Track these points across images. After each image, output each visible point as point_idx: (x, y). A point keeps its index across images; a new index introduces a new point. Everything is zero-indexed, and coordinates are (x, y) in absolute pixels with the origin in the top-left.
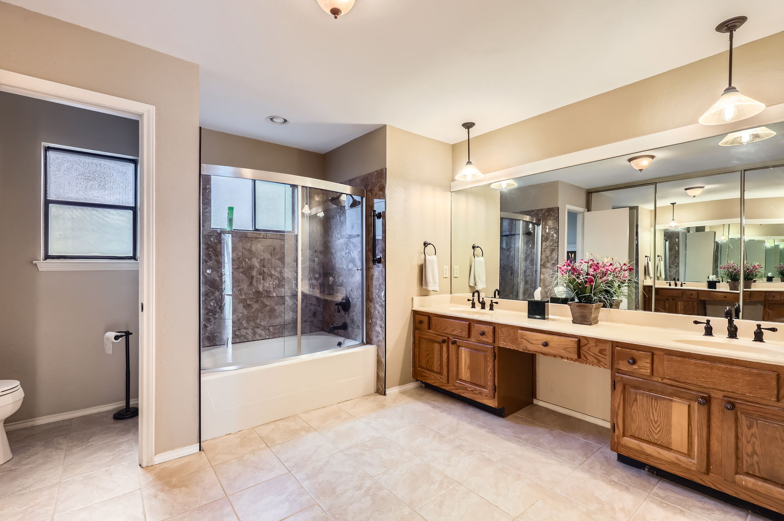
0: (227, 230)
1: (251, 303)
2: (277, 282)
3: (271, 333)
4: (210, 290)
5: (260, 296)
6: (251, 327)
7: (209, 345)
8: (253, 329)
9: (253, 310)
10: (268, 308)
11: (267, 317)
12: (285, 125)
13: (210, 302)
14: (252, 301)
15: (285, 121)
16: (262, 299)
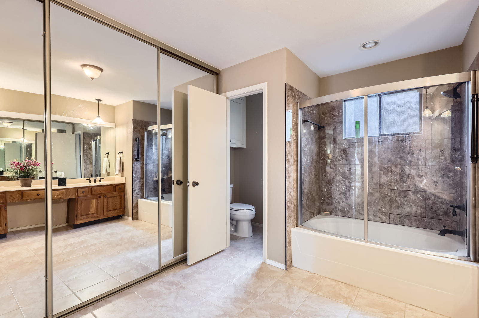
0: (356, 138)
1: (373, 192)
2: (398, 177)
3: (391, 220)
4: (342, 179)
5: (381, 187)
6: (373, 210)
7: (341, 215)
8: (374, 212)
9: (374, 198)
10: (388, 198)
11: (387, 205)
12: (378, 46)
13: (342, 187)
14: (374, 190)
15: (376, 43)
16: (383, 190)
